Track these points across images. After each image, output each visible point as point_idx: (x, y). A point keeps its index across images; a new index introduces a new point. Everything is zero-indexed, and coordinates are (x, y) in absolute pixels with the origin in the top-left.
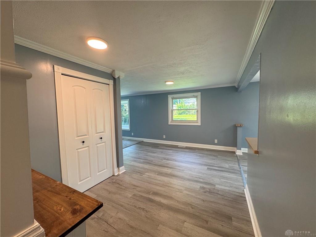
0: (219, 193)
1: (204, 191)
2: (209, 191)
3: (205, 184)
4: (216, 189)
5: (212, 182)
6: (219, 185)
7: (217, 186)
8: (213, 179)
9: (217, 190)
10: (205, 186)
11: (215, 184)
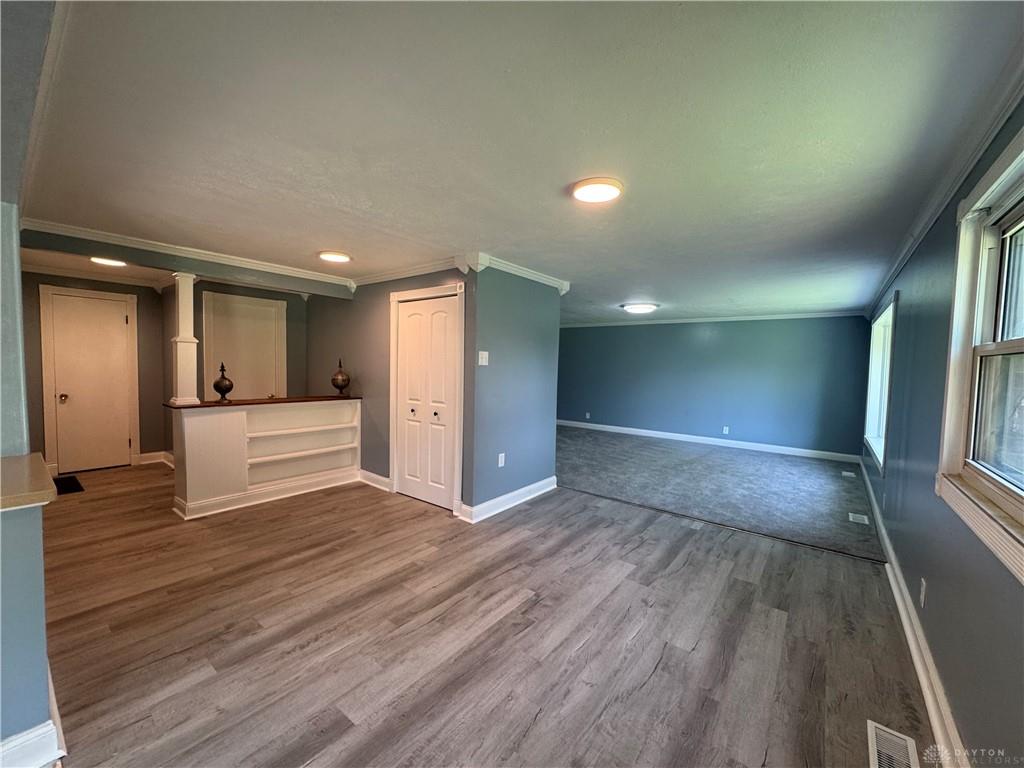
0: (181, 659)
1: (236, 627)
2: (223, 637)
3: (254, 645)
4: (205, 660)
5: (246, 670)
6: (205, 684)
7: (208, 671)
8: (253, 688)
9: (198, 660)
10: (251, 640)
11: (223, 671)
